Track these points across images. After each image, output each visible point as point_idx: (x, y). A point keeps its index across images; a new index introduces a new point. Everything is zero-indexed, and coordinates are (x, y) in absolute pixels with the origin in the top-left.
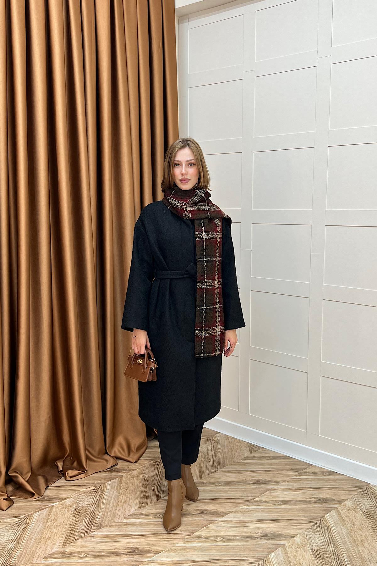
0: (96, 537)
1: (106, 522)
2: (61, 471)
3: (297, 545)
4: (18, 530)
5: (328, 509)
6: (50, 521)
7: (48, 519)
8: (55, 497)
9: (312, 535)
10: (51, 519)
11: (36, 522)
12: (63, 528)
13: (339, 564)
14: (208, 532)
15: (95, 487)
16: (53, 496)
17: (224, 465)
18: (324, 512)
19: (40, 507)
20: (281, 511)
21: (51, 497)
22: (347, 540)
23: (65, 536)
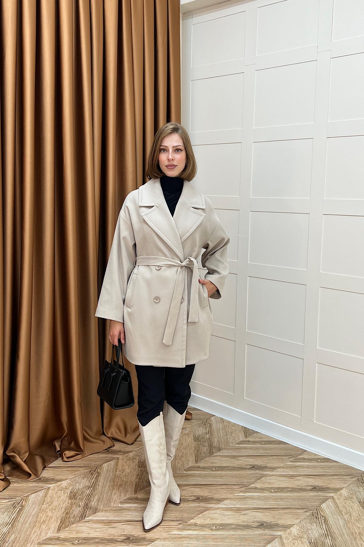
0: (91, 522)
1: (101, 507)
2: (58, 451)
3: (294, 536)
4: (13, 513)
5: (324, 497)
6: (46, 504)
7: (44, 501)
8: (51, 478)
9: (309, 527)
10: (46, 502)
11: (31, 505)
12: (58, 511)
14: (204, 519)
15: (91, 469)
16: (49, 477)
17: (219, 449)
18: (320, 501)
19: (36, 488)
20: (276, 499)
21: (48, 478)
22: (345, 533)
23: (60, 520)
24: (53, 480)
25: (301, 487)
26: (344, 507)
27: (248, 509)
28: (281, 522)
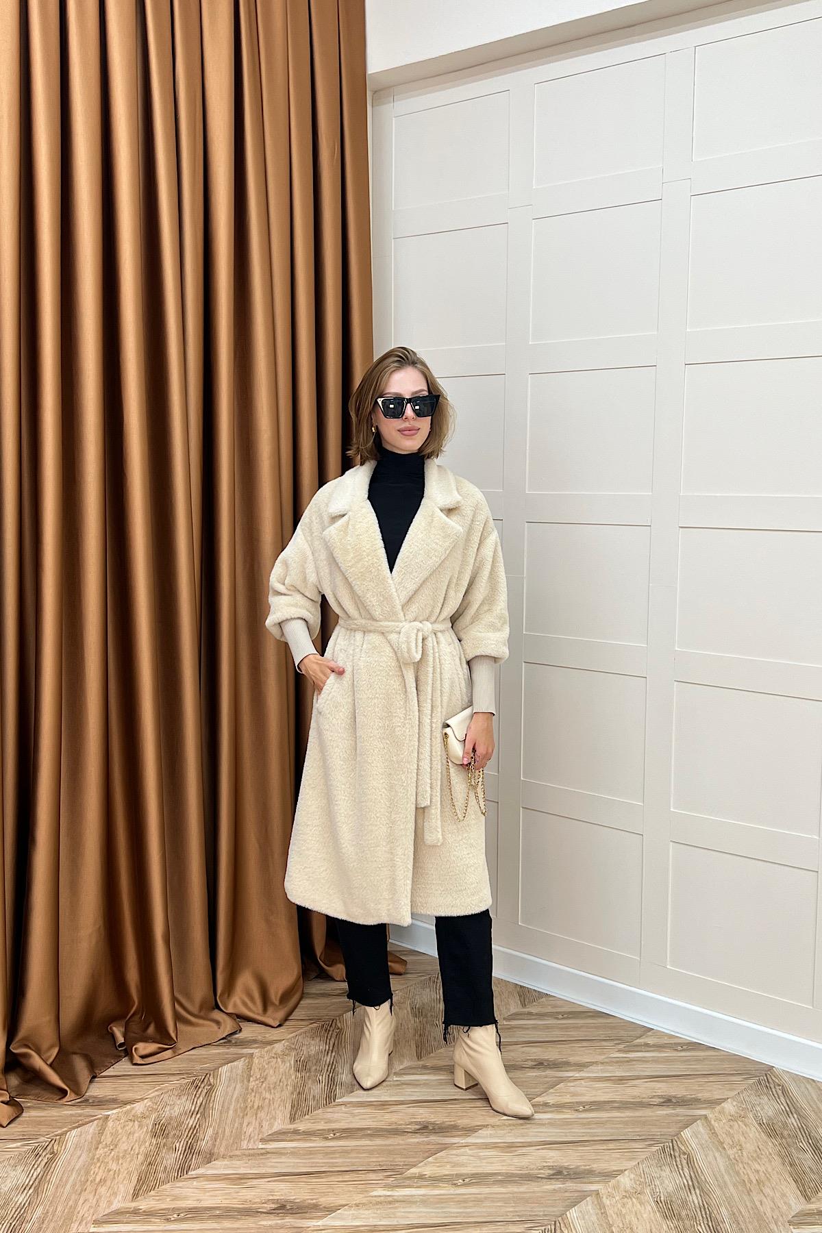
0: (200, 1179)
1: (222, 1150)
2: (122, 1045)
3: (626, 1192)
4: (36, 1166)
5: (687, 1118)
6: (103, 1148)
7: (100, 1142)
8: (111, 1099)
9: (656, 1172)
10: (104, 1143)
11: (72, 1149)
12: (130, 1161)
13: (712, 1228)
14: (439, 1167)
15: (194, 1078)
16: (106, 1096)
18: (680, 1125)
19: (80, 1118)
20: (589, 1124)
21: (102, 1097)
23: (137, 1177)
24: (114, 1101)
25: (640, 1100)
28: (598, 1166)
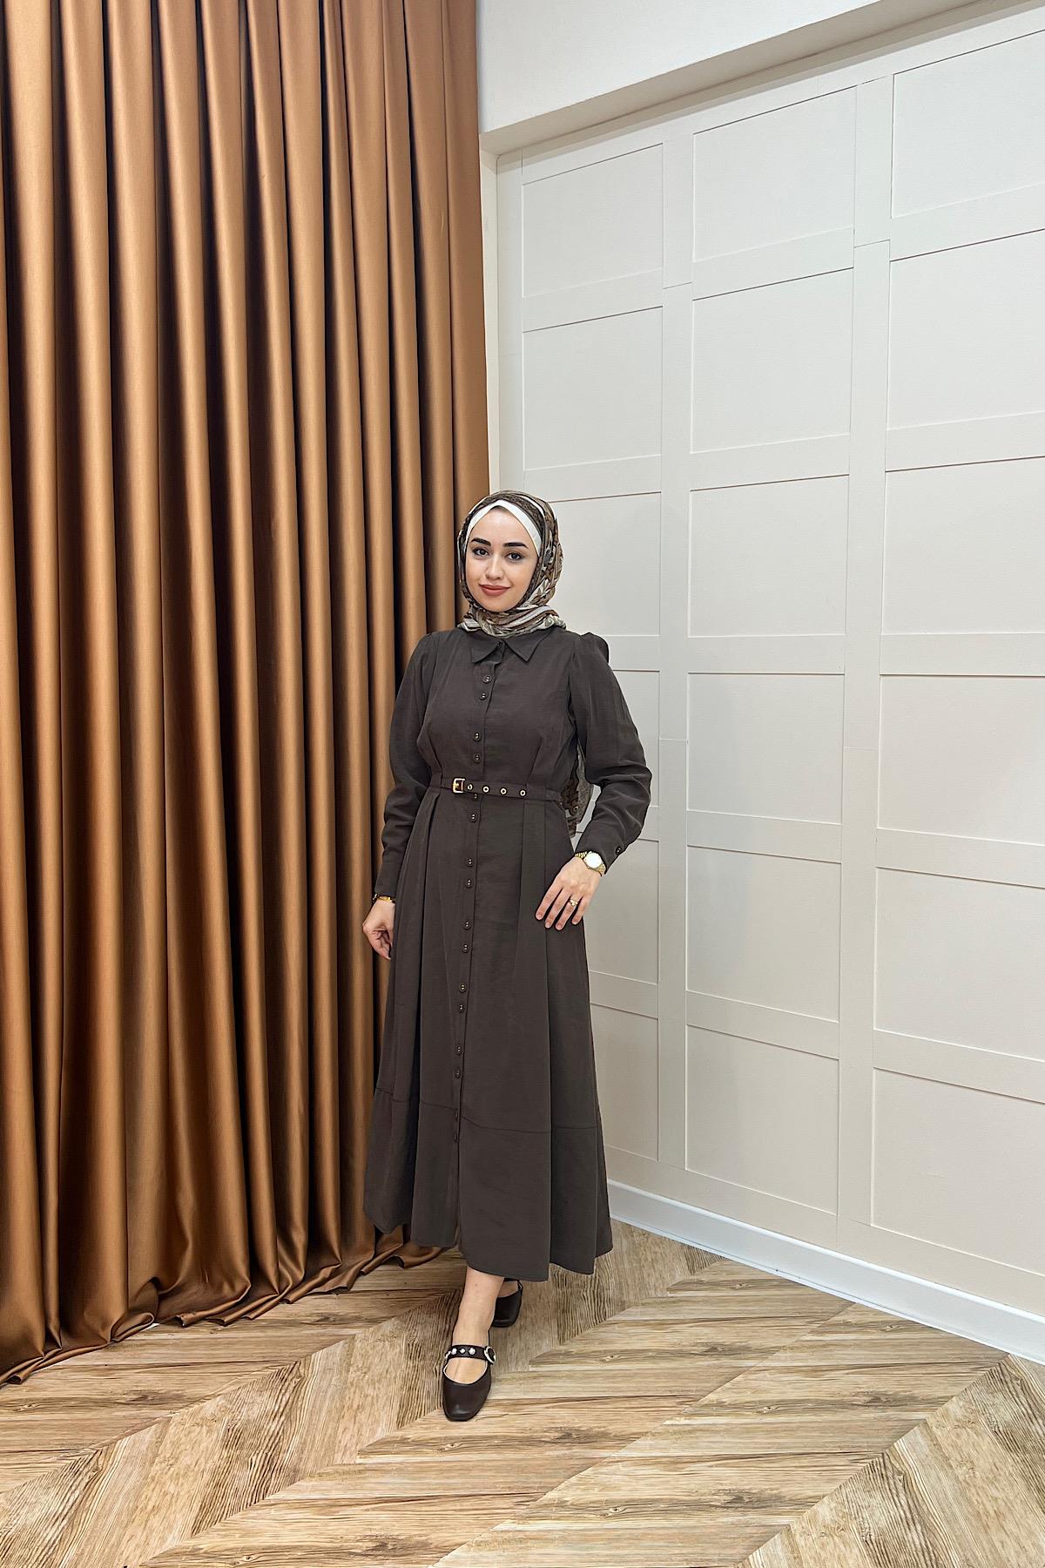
0: (283, 1506)
1: (310, 1465)
3: (825, 1527)
4: (74, 1487)
5: (901, 1423)
6: (161, 1463)
7: (156, 1455)
8: (175, 1395)
9: (864, 1500)
10: (162, 1456)
11: (120, 1466)
12: (195, 1480)
14: (584, 1490)
15: (280, 1368)
16: (169, 1391)
17: (622, 1306)
18: (892, 1433)
19: (133, 1422)
20: (776, 1431)
21: (165, 1393)
22: (958, 1514)
23: (200, 1504)
24: (179, 1398)
25: (840, 1398)
26: (955, 1446)
27: (700, 1460)
28: (788, 1491)
